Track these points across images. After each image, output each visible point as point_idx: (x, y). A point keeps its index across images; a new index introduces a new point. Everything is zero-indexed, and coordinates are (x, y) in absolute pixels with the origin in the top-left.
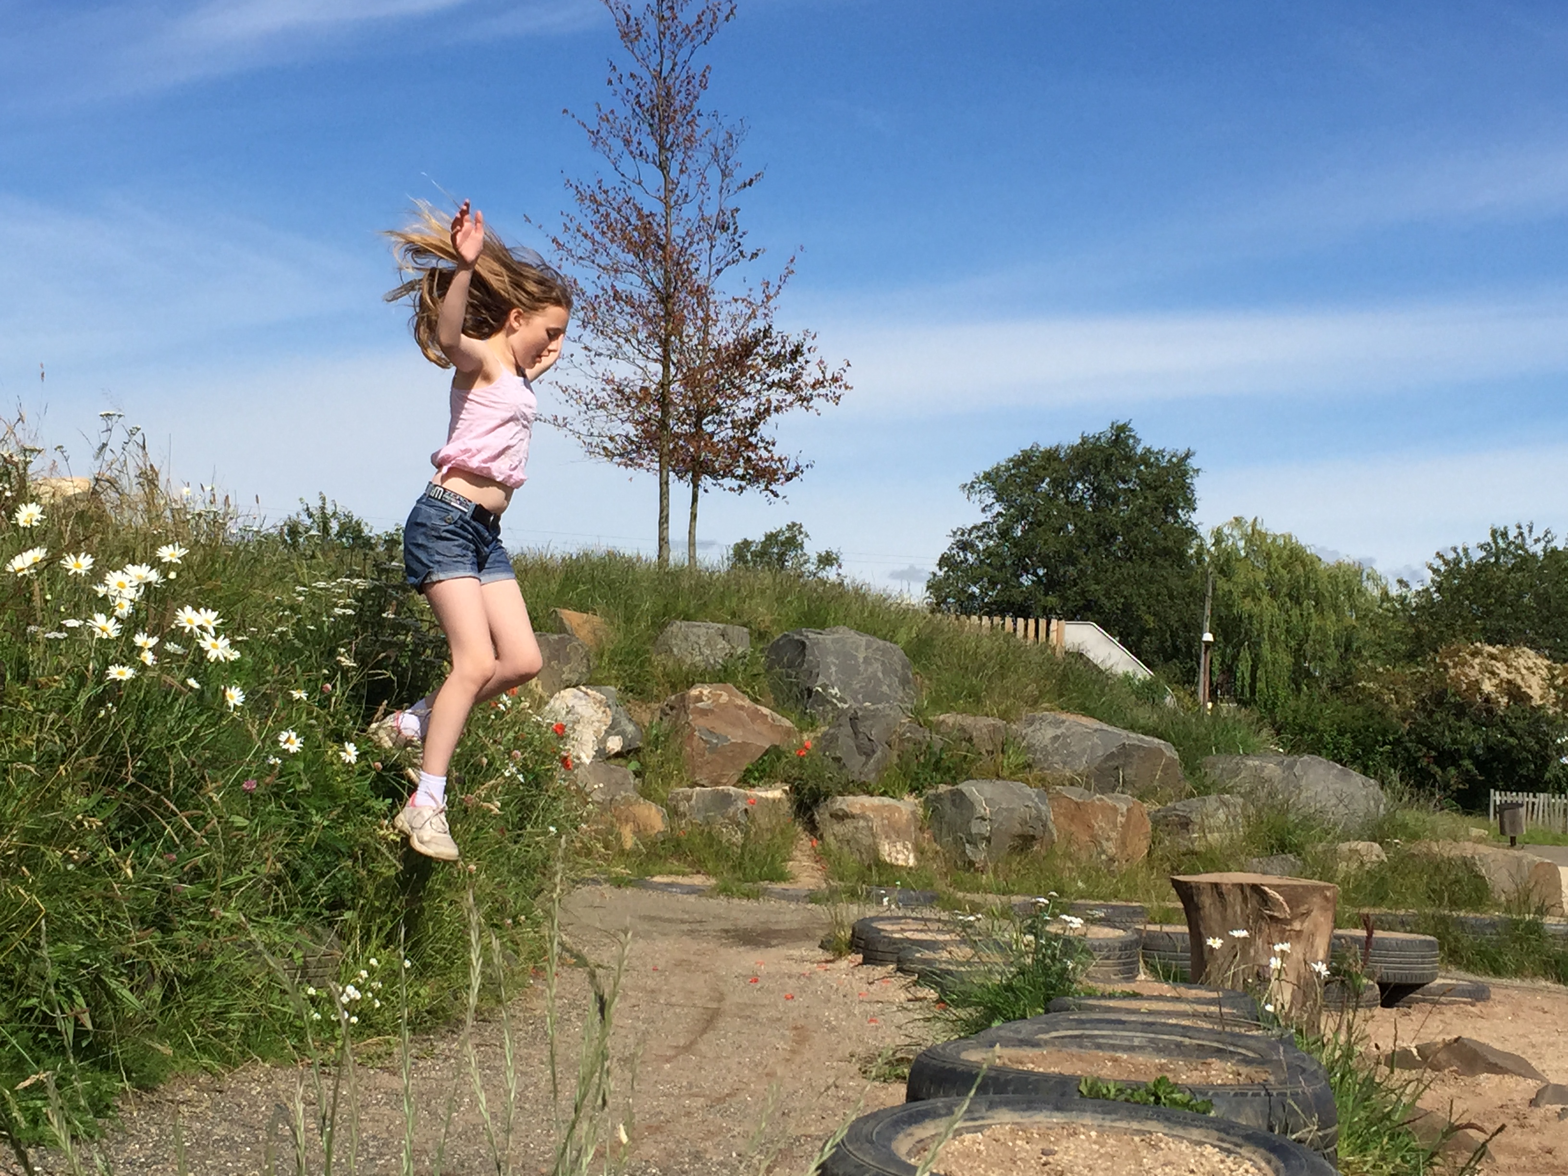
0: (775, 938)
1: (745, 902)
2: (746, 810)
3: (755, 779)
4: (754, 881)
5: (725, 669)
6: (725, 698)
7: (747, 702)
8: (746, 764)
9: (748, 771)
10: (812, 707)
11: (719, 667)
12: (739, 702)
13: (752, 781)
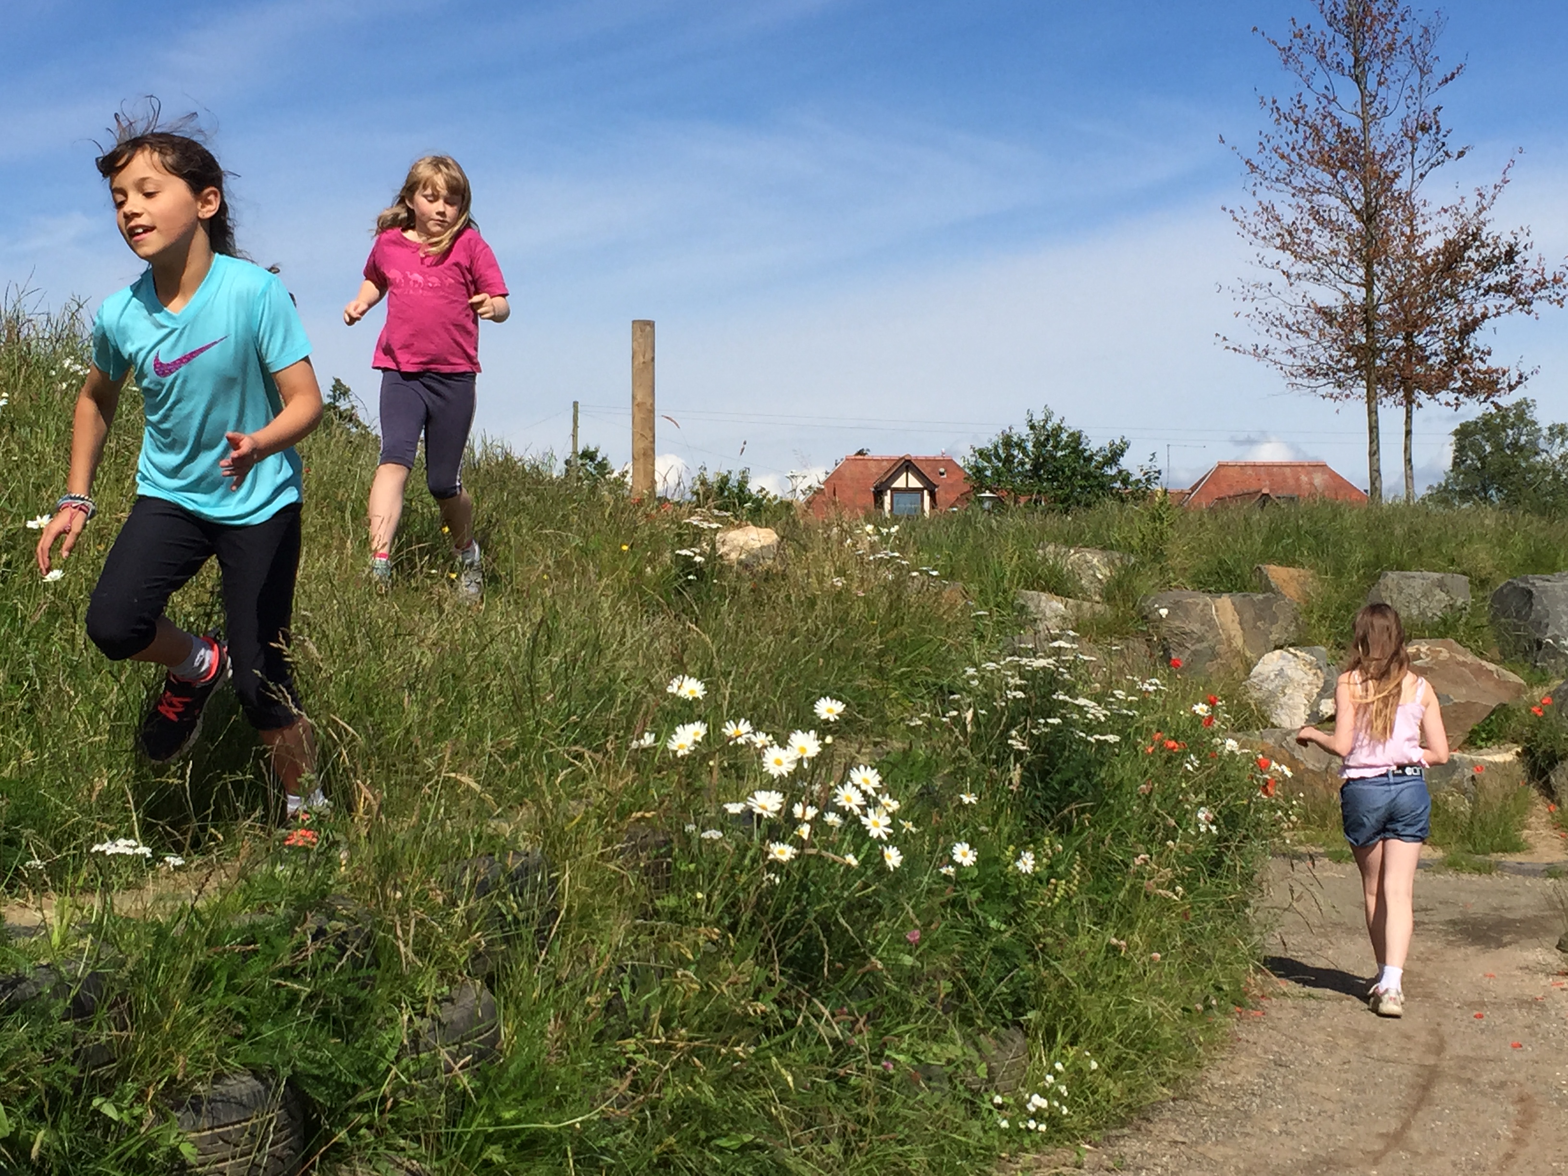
0: (1508, 932)
1: (1475, 877)
2: (1473, 778)
3: (1483, 740)
4: (1485, 853)
5: (1444, 621)
6: (1445, 654)
7: (1470, 658)
8: (1472, 724)
9: (1473, 731)
10: (1543, 660)
11: (1436, 619)
12: (1461, 658)
13: (1479, 743)
